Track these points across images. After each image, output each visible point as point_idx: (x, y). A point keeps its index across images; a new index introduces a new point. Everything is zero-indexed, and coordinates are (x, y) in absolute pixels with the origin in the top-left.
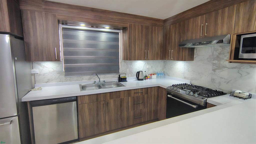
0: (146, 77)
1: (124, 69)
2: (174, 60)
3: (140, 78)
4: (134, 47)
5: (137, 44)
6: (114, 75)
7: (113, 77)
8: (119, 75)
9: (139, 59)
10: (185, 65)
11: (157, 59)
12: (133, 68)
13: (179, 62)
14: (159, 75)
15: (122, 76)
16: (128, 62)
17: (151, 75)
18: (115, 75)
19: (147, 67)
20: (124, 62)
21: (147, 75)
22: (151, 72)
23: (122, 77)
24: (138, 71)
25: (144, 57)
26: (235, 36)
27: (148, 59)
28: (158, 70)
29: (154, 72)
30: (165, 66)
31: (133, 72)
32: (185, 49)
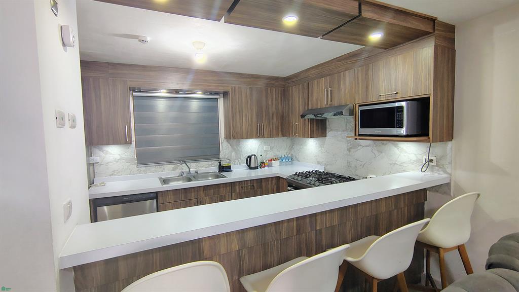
0: (262, 165)
1: (227, 153)
2: (304, 136)
3: (253, 165)
4: (240, 119)
5: (244, 115)
6: (211, 162)
7: (210, 165)
8: (220, 163)
9: (249, 136)
10: (317, 144)
11: (277, 136)
12: (241, 151)
14: (284, 161)
15: (224, 164)
16: (234, 141)
17: (271, 160)
18: (213, 162)
19: (265, 148)
20: (227, 142)
21: (264, 161)
22: (271, 155)
24: (250, 154)
25: (259, 134)
26: (357, 106)
27: (263, 137)
28: (282, 152)
29: (275, 156)
30: (293, 145)
31: (242, 156)
32: (311, 120)
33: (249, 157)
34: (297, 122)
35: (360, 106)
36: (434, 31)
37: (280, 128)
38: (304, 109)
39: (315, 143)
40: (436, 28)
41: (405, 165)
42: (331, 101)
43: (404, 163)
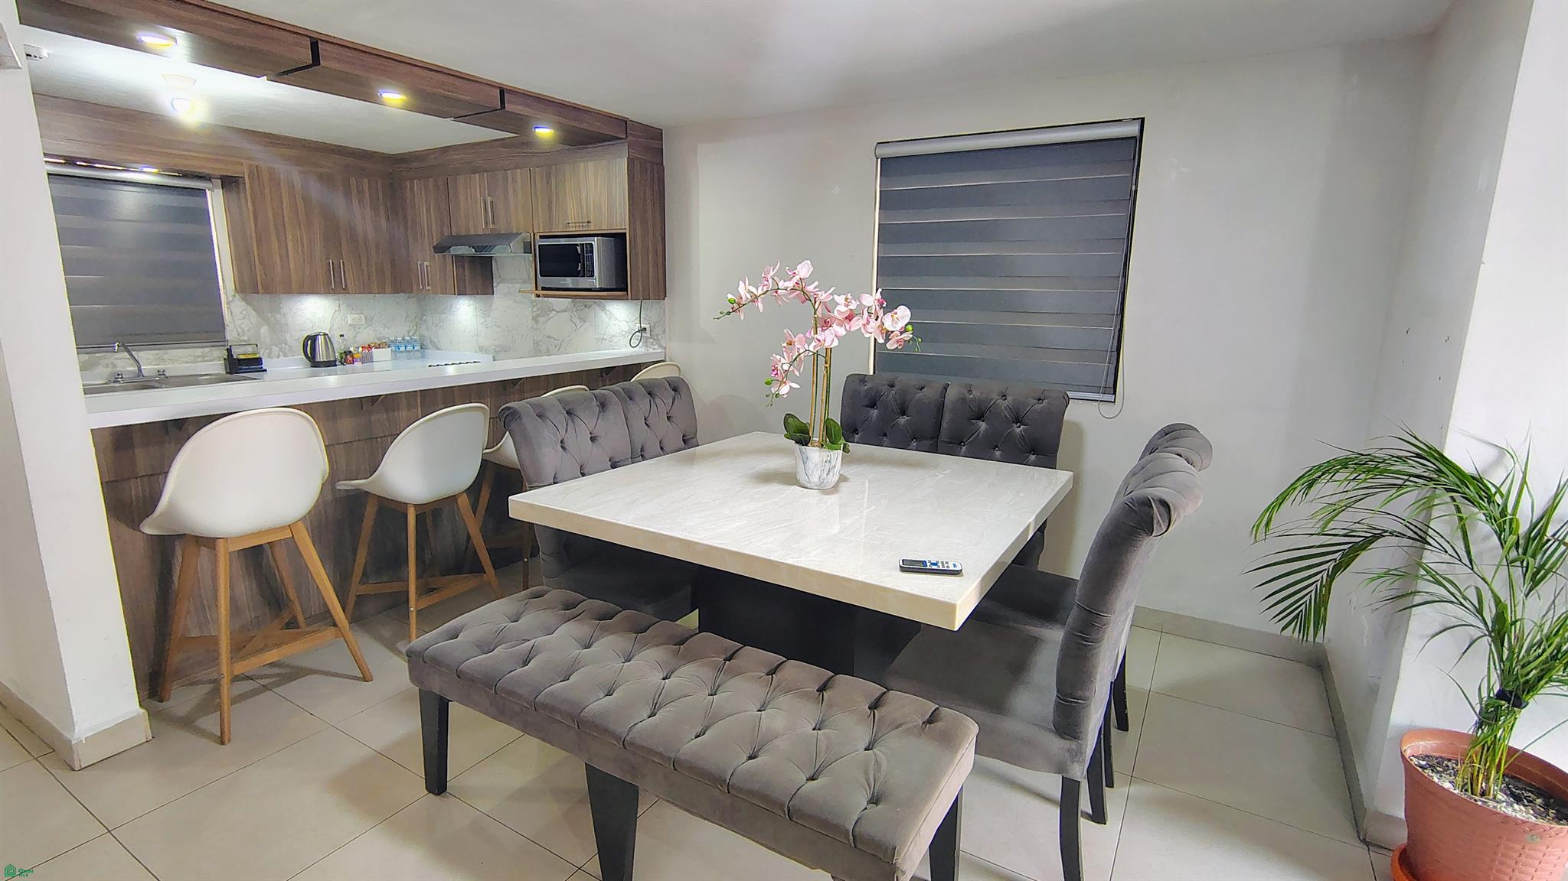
0: (347, 358)
1: (246, 329)
2: (444, 292)
3: (321, 356)
4: (279, 248)
5: (290, 237)
6: (202, 349)
7: (199, 360)
8: (229, 351)
9: (309, 288)
10: (476, 309)
11: (382, 291)
12: (287, 324)
13: (460, 301)
14: (403, 349)
15: (239, 353)
16: (263, 300)
17: (370, 347)
18: (207, 349)
19: (350, 318)
20: (244, 299)
21: (351, 349)
22: (367, 336)
23: (242, 357)
24: (312, 333)
25: (332, 285)
26: (538, 237)
27: (346, 291)
28: (398, 330)
29: (378, 339)
30: (423, 315)
31: (288, 336)
32: (459, 259)
33: (309, 338)
34: (426, 262)
35: (541, 237)
36: (627, 137)
37: (388, 273)
38: (442, 233)
39: (472, 308)
40: (628, 132)
41: (615, 339)
42: (493, 223)
43: (614, 336)
